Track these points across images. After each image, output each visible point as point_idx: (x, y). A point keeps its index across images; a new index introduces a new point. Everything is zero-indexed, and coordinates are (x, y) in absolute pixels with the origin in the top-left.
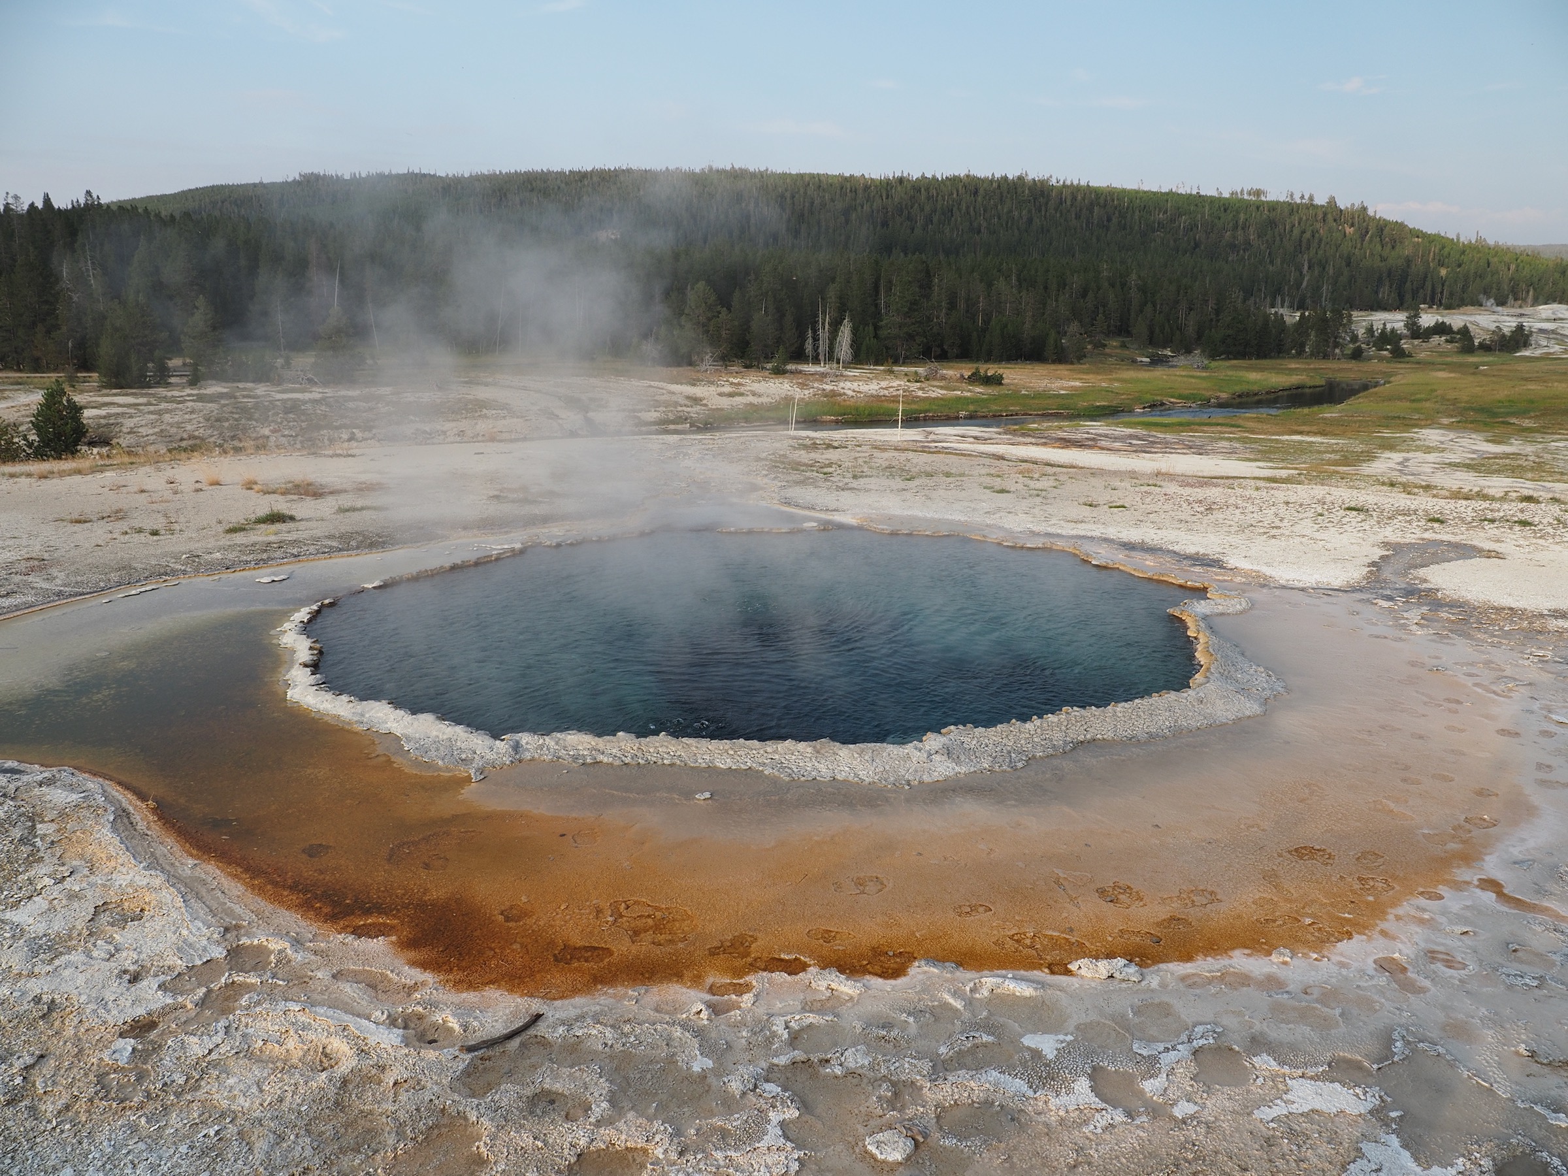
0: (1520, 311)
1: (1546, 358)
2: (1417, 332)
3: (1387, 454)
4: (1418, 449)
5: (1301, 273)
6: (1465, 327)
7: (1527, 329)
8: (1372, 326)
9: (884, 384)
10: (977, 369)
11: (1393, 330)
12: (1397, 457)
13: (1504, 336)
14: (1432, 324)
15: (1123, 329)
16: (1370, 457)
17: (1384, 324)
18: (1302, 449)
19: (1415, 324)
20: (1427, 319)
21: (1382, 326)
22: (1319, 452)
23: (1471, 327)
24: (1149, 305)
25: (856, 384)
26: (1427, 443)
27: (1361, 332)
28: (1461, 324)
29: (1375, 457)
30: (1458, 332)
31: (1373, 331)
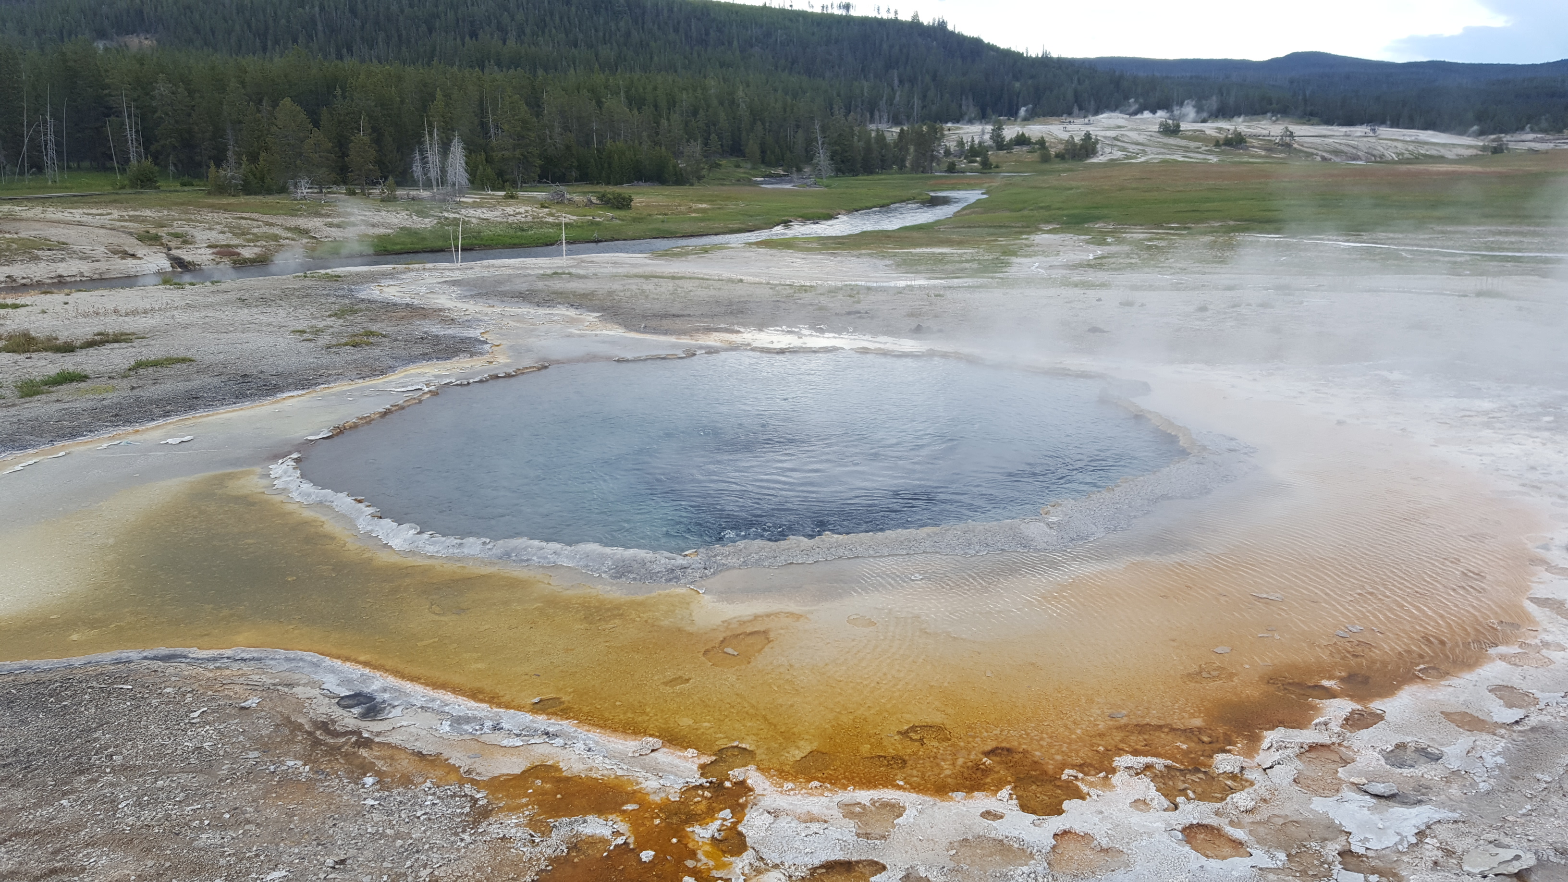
1: (1112, 163)
2: (1000, 144)
5: (893, 88)
6: (1043, 138)
7: (1094, 137)
8: (962, 138)
9: (510, 210)
10: (603, 192)
11: (980, 142)
13: (1074, 145)
14: (1014, 136)
15: (736, 149)
17: (973, 138)
19: (999, 136)
20: (1010, 132)
21: (970, 140)
23: (1047, 138)
24: (759, 123)
25: (479, 211)
27: (953, 146)
28: (1039, 135)
30: (1036, 143)
31: (963, 144)
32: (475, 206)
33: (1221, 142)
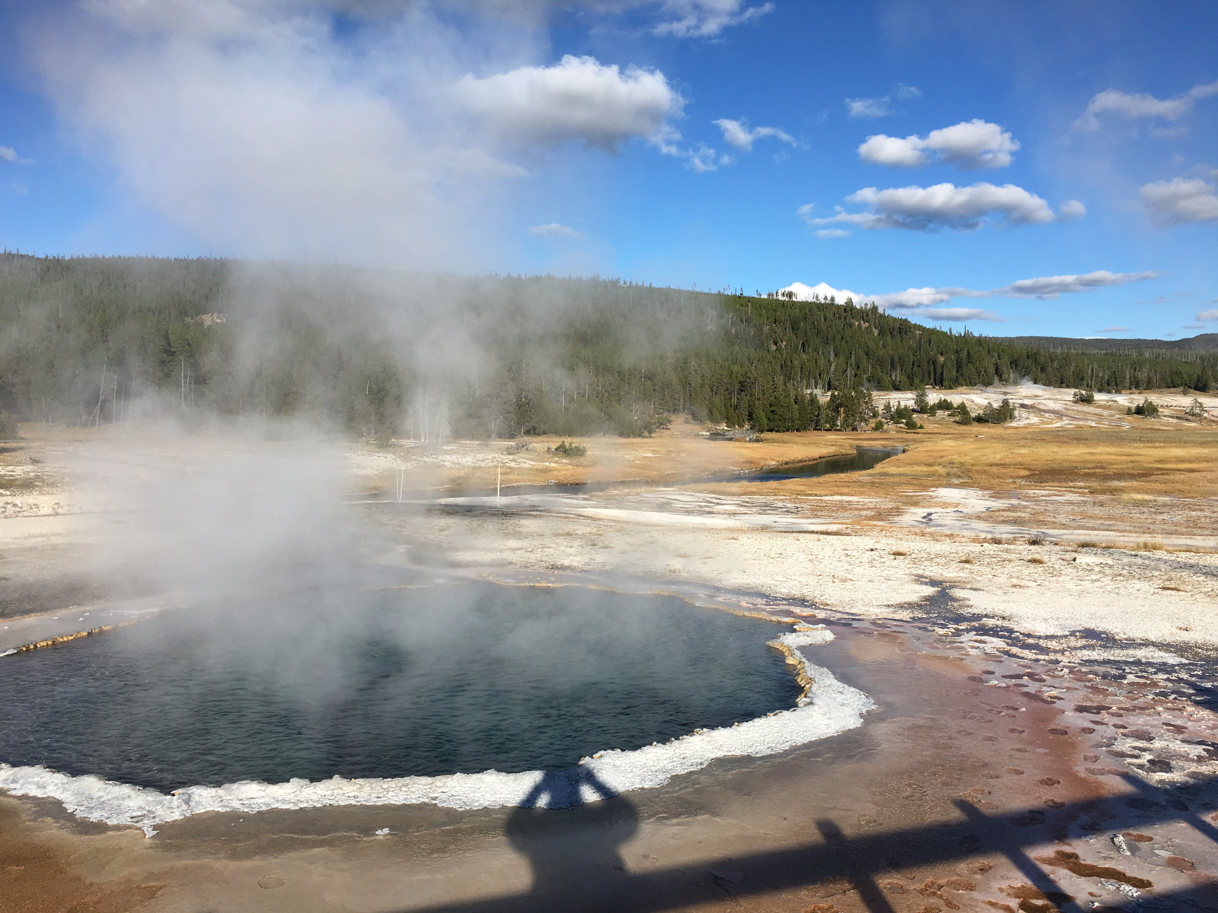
0: (1004, 390)
1: (1027, 427)
2: (923, 408)
3: (913, 509)
4: (937, 505)
5: (829, 361)
6: (963, 404)
7: (1011, 405)
8: (889, 403)
9: (480, 456)
10: (563, 442)
11: (906, 407)
12: (921, 512)
13: (993, 410)
14: (937, 401)
15: (686, 408)
16: (898, 512)
17: (899, 402)
18: (842, 507)
19: (923, 401)
20: (933, 397)
21: (896, 404)
22: (857, 509)
23: (968, 404)
25: (454, 457)
26: (942, 500)
27: (880, 409)
28: (960, 401)
29: (902, 512)
30: (957, 409)
31: (890, 408)
32: (452, 452)
33: (1133, 410)
